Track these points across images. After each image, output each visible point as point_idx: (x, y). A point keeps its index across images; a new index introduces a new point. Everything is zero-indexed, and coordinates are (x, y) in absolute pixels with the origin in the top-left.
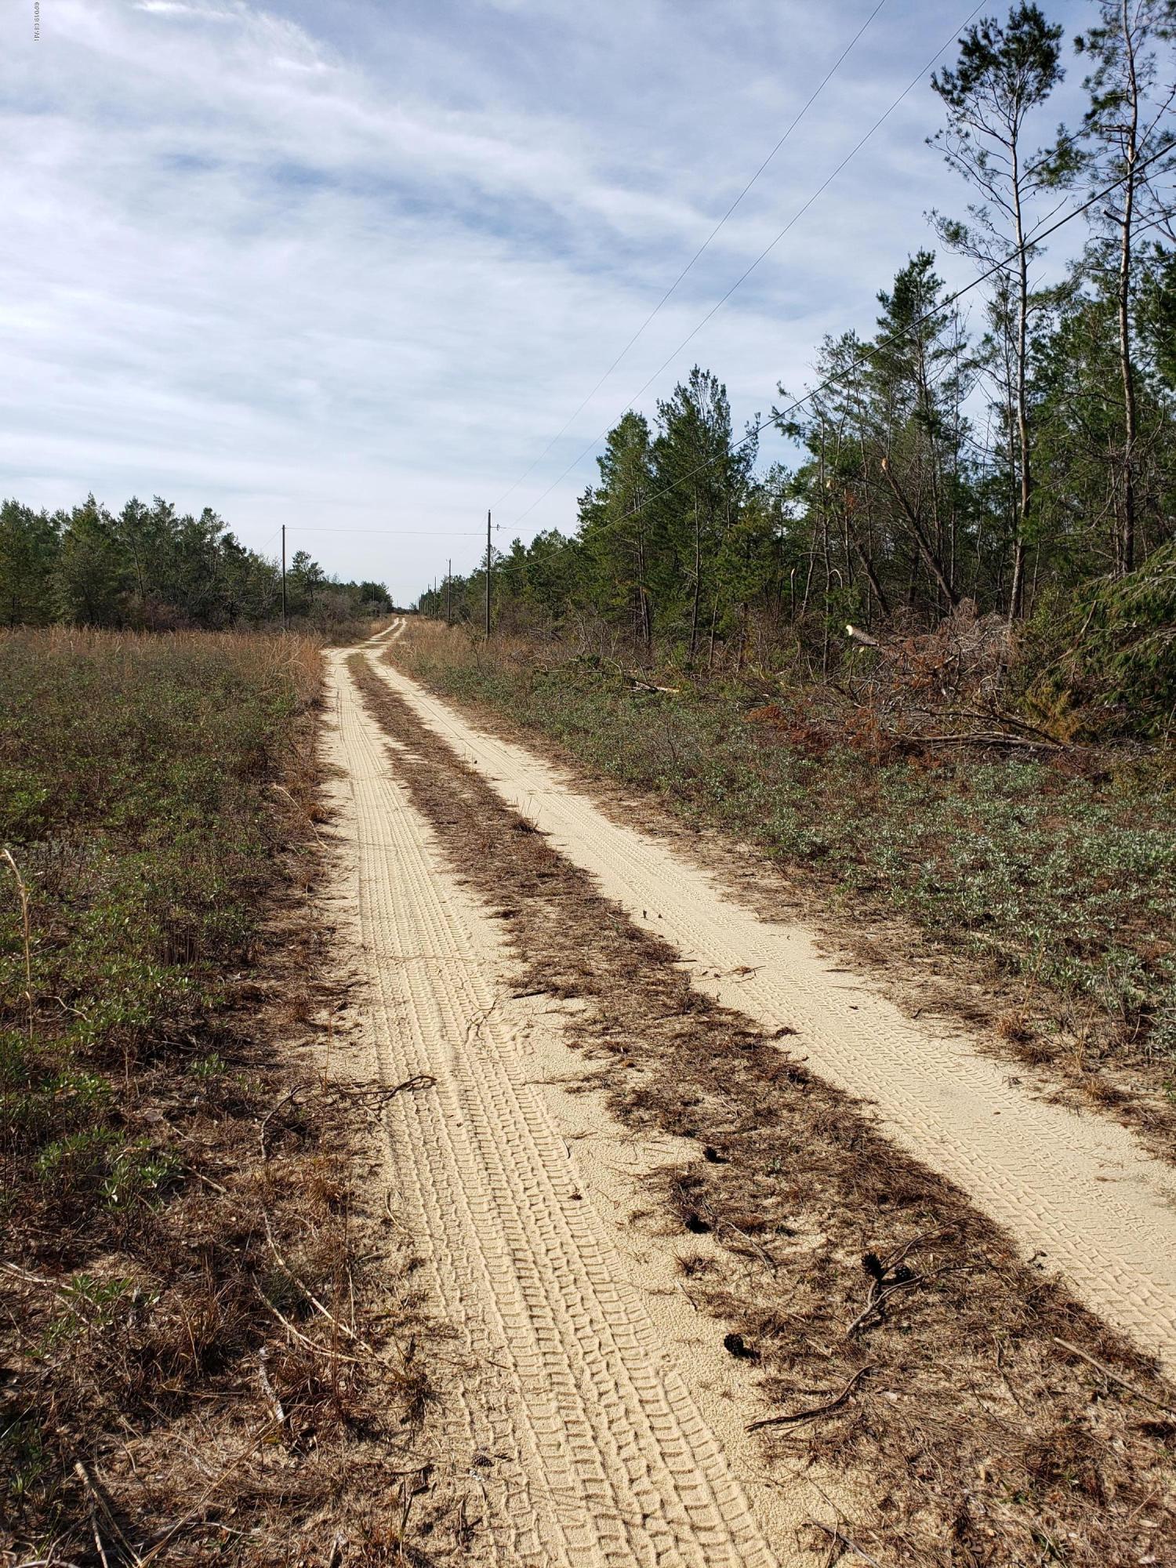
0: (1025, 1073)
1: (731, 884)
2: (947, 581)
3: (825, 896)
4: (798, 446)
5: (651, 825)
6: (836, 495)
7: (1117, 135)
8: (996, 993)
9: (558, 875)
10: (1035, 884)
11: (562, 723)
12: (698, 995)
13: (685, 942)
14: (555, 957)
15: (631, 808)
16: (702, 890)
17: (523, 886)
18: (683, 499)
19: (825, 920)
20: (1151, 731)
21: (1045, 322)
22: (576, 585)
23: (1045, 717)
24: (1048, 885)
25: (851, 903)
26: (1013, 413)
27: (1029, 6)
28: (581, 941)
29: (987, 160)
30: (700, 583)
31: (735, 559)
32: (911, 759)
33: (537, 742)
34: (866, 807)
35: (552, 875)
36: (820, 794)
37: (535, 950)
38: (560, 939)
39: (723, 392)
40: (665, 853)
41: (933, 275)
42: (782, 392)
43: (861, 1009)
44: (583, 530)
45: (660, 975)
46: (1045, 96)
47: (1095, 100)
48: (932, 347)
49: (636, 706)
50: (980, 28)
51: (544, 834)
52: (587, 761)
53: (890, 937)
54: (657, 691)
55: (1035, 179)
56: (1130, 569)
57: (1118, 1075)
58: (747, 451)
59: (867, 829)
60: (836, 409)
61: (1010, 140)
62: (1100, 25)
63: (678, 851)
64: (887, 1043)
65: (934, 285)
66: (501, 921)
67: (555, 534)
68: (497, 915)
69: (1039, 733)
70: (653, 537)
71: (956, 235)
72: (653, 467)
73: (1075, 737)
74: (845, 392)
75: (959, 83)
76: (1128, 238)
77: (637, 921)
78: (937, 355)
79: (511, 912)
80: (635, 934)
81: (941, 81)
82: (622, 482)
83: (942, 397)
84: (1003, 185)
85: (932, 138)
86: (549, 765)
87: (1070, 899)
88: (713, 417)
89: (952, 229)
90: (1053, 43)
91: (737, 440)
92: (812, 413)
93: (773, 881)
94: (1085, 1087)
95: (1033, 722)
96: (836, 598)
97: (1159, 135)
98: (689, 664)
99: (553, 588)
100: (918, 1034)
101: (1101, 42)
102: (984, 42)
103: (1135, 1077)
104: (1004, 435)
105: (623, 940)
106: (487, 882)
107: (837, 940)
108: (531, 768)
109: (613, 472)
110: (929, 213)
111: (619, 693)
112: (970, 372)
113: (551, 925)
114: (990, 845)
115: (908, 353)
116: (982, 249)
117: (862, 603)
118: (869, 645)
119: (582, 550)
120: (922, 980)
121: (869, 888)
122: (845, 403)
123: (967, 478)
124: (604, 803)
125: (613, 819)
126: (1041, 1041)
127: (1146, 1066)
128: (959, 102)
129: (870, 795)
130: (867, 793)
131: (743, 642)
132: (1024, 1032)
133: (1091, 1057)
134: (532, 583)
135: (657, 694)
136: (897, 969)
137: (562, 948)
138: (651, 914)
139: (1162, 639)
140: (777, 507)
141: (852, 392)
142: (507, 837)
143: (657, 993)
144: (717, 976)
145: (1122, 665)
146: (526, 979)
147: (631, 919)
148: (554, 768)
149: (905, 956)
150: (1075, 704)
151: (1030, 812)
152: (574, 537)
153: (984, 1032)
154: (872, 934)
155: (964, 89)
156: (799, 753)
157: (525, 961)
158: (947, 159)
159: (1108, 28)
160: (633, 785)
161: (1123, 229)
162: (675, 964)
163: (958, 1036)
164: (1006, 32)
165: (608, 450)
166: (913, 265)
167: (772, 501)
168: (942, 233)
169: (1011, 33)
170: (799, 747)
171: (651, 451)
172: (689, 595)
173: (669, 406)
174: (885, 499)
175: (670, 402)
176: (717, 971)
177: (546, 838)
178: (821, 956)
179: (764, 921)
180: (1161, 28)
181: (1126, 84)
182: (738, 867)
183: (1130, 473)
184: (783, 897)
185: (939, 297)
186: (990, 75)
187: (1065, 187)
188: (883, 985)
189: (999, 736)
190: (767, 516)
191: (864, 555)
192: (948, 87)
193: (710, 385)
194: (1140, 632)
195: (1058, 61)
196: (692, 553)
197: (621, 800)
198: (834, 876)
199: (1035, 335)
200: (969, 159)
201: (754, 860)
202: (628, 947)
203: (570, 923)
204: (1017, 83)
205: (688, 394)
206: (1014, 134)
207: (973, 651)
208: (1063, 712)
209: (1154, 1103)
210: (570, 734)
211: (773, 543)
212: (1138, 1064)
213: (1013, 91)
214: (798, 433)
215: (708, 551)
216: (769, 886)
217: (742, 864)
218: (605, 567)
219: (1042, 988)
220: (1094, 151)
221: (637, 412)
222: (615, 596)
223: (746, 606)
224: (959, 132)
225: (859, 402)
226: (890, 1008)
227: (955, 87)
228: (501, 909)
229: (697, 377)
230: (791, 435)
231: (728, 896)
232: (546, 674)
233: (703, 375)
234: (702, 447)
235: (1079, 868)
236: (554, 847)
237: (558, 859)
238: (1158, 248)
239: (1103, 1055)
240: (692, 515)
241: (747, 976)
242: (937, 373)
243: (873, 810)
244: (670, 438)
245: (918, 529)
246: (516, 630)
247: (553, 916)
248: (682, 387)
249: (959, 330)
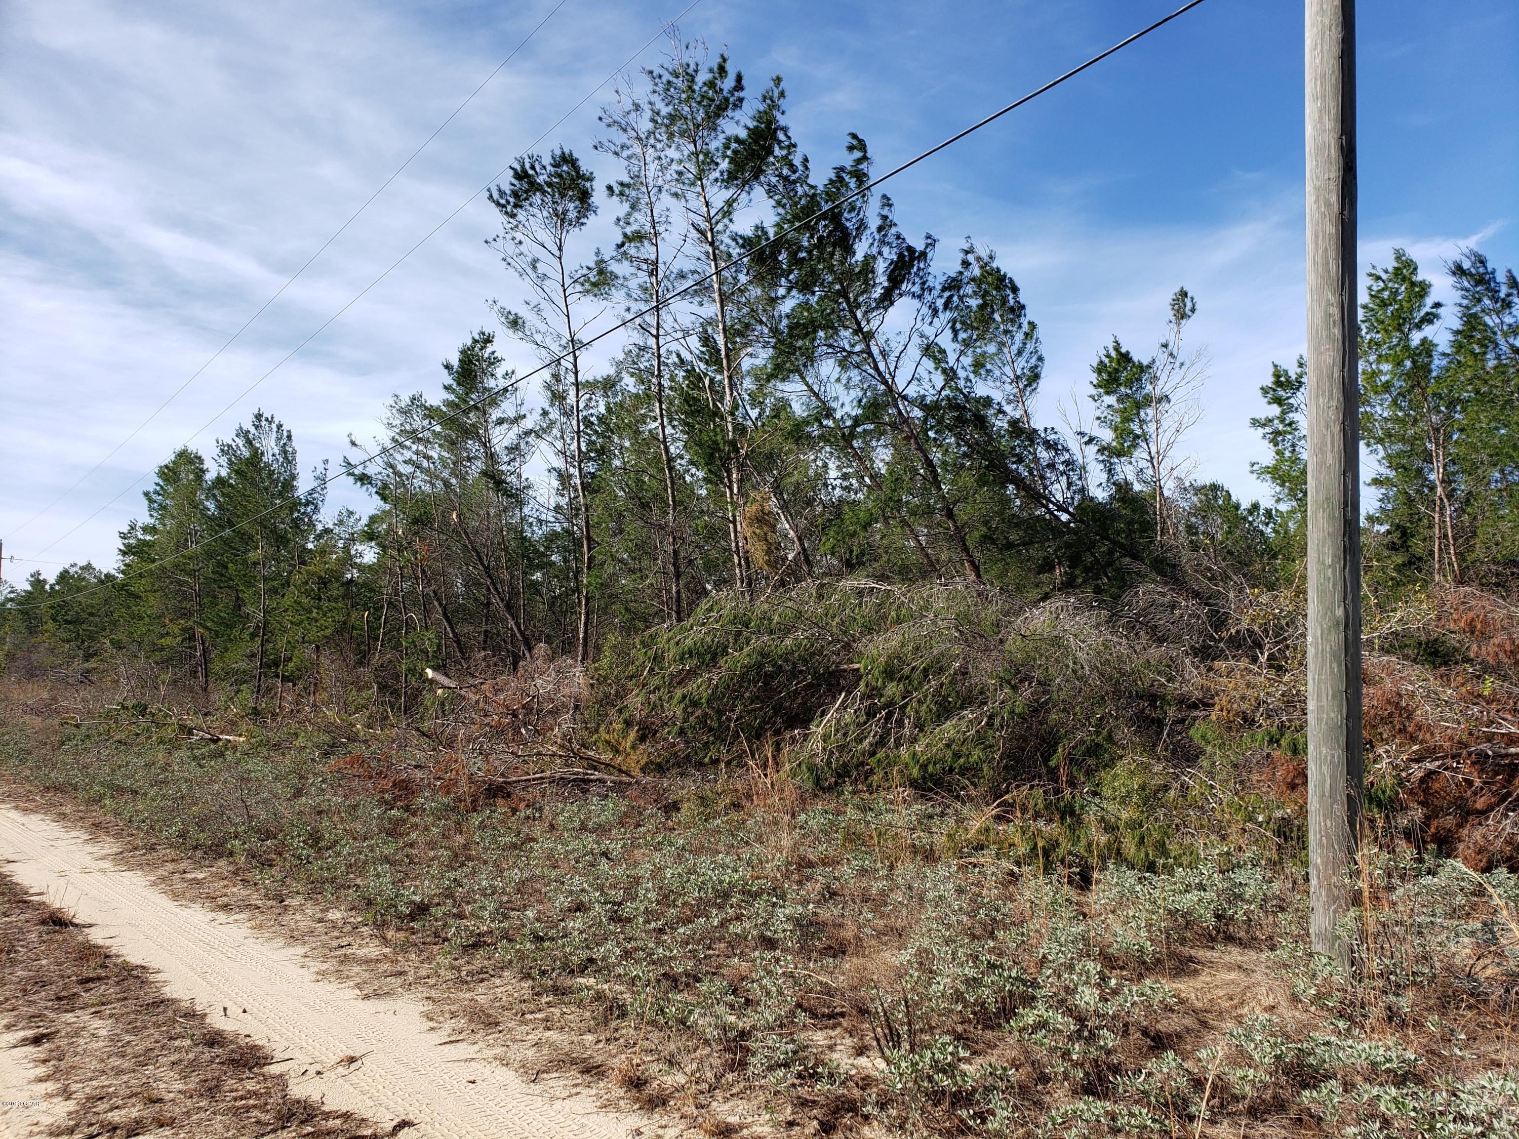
0: (645, 1121)
1: (325, 959)
2: (518, 625)
3: (430, 959)
4: (370, 495)
5: (225, 899)
6: (409, 543)
7: (645, 266)
8: (608, 1040)
9: (107, 978)
10: (629, 920)
11: (102, 784)
12: (298, 1102)
13: (277, 1038)
14: (109, 1086)
15: (197, 882)
16: (293, 971)
17: (59, 999)
18: (247, 539)
19: (431, 987)
20: (707, 760)
21: (593, 403)
22: (115, 623)
23: (617, 751)
24: (641, 920)
25: (457, 963)
26: (570, 476)
27: (567, 152)
28: (145, 1059)
29: (538, 265)
30: (266, 623)
31: (305, 601)
32: (500, 801)
33: (68, 809)
34: (459, 858)
35: (99, 979)
36: (411, 845)
37: (81, 1081)
38: (115, 1062)
39: (289, 437)
40: (245, 931)
41: (493, 353)
42: (353, 444)
43: (479, 1082)
44: (125, 565)
45: (251, 1085)
46: (583, 224)
47: (625, 235)
48: (495, 414)
49: (195, 758)
50: (527, 160)
51: (84, 926)
52: (138, 828)
53: (499, 995)
54: (219, 739)
55: (578, 288)
56: (680, 620)
57: (726, 1107)
58: (315, 495)
59: (465, 881)
60: (405, 462)
61: (557, 253)
62: (626, 179)
63: (261, 927)
64: (510, 1115)
65: (494, 361)
66: (30, 1049)
67: (88, 567)
68: (25, 1042)
69: (614, 768)
70: (211, 575)
71: (515, 323)
72: (211, 505)
73: (643, 770)
74: (414, 447)
75: (512, 200)
76: (659, 348)
77: (217, 1021)
78: (500, 422)
79: (44, 1036)
80: (214, 1039)
81: (496, 196)
82: (173, 517)
83: (506, 459)
84: (553, 287)
85: (490, 240)
86: (87, 837)
87: (661, 931)
88: (278, 460)
89: (511, 317)
90: (588, 185)
91: (303, 486)
92: (382, 464)
93: (372, 950)
94: (700, 1126)
95: (606, 757)
96: (413, 642)
97: (675, 271)
98: (255, 708)
99: (84, 626)
100: (540, 1099)
101: (627, 192)
102: (531, 172)
103: (742, 1106)
104: (563, 496)
105: (200, 1048)
106: (7, 1000)
107: (447, 1008)
108: (61, 843)
109: (163, 507)
110: (490, 302)
111: (173, 745)
112: (530, 440)
113: (101, 1044)
114: (585, 885)
115: (473, 417)
116: (538, 338)
117: (439, 646)
118: (450, 688)
119: (123, 586)
120: (536, 1038)
121: (476, 944)
122: (414, 457)
123: (533, 532)
124: (163, 879)
125: (176, 896)
126: (655, 1084)
127: (748, 1092)
128: (513, 216)
129: (463, 842)
130: (460, 839)
131: (316, 684)
132: (638, 1078)
133: (702, 1092)
134: (54, 620)
135: (221, 743)
136: (510, 1030)
137: (119, 1072)
138: (234, 1011)
139: (710, 679)
140: (346, 549)
141: (421, 448)
142: (33, 936)
143: (248, 1109)
144: (319, 1073)
145: (680, 702)
146: (72, 1123)
147: (208, 1021)
148: (93, 840)
149: (516, 1015)
150: (642, 739)
151: (616, 848)
152: (113, 572)
153: (602, 1084)
154: (482, 995)
155: (516, 206)
156: (386, 803)
157: (68, 1098)
158: (504, 260)
159: (632, 182)
160: (199, 854)
161: (654, 340)
162: (266, 1069)
163: (578, 1094)
164: (549, 168)
165: (157, 484)
166: (475, 341)
167: (341, 544)
168: (503, 319)
169: (553, 169)
170: (386, 796)
171: (209, 489)
172: (253, 636)
173: (229, 446)
174: (456, 548)
175: (231, 442)
176: (318, 1067)
177: (87, 930)
178: (432, 1029)
179: (366, 997)
180: (673, 190)
181: (648, 227)
182: (331, 939)
183: (674, 538)
184: (385, 966)
185: (500, 371)
186: (537, 198)
187: (605, 299)
188: (499, 1051)
189: (578, 773)
190: (337, 559)
191: (438, 600)
192: (503, 202)
193: (275, 429)
194: (693, 673)
195: (592, 199)
196: (257, 593)
197: (185, 872)
198: (436, 935)
199: (584, 413)
200: (524, 263)
201: (349, 928)
202: (207, 1056)
203: (128, 1038)
204: (560, 209)
205: (251, 436)
206: (560, 249)
207: (549, 692)
208: (634, 747)
209: (760, 1129)
210: (112, 797)
211: (343, 584)
212: (742, 1092)
213: (557, 215)
214: (370, 483)
215: (274, 591)
216: (369, 955)
217: (336, 934)
218: (153, 604)
219: (649, 1028)
220: (627, 275)
221: (192, 448)
222: (162, 636)
223: (318, 647)
224: (513, 239)
225: (428, 458)
226: (508, 1076)
227: (508, 202)
228: (30, 1033)
229: (260, 421)
230: (363, 484)
231: (323, 974)
232: (77, 726)
233: (267, 419)
234: (266, 489)
235: (666, 898)
236: (100, 942)
237: (107, 957)
238: (679, 356)
239: (712, 1089)
240: (255, 555)
241: (354, 1066)
242: (501, 437)
243: (469, 858)
244: (230, 478)
245: (490, 577)
246: (32, 673)
247: (104, 1032)
248: (245, 428)
249: (519, 402)
